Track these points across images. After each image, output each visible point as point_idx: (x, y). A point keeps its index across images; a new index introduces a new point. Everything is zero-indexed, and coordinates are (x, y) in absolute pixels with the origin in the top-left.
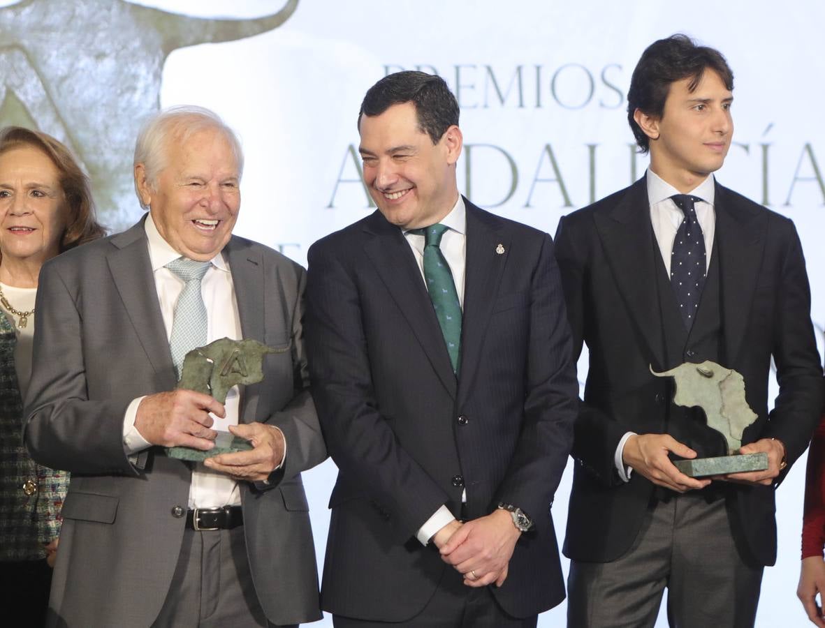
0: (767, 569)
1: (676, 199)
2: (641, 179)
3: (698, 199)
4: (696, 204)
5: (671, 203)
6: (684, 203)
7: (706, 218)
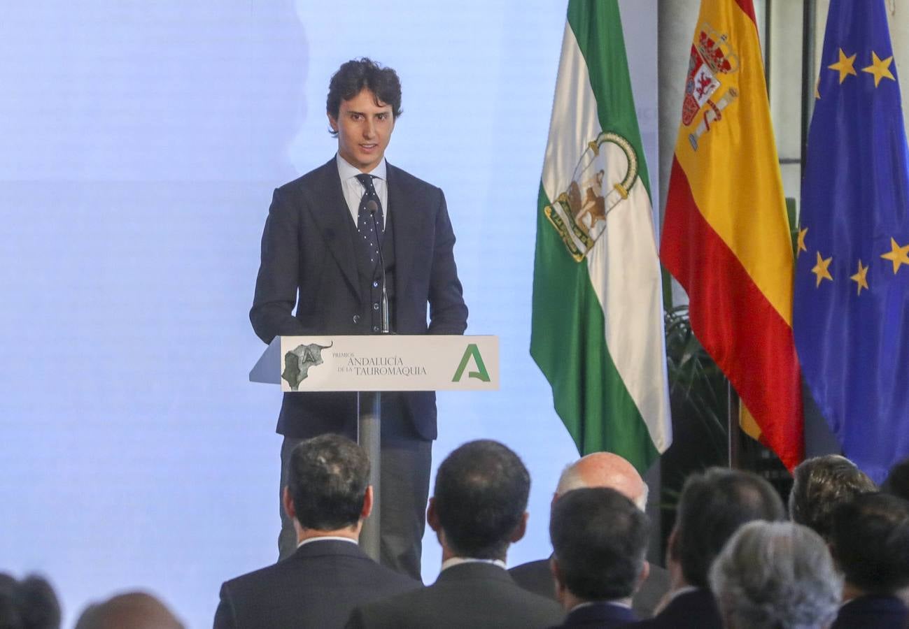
0: (434, 441)
1: (359, 177)
2: (332, 160)
3: (374, 177)
4: (373, 180)
5: (355, 180)
6: (365, 180)
7: (381, 189)
